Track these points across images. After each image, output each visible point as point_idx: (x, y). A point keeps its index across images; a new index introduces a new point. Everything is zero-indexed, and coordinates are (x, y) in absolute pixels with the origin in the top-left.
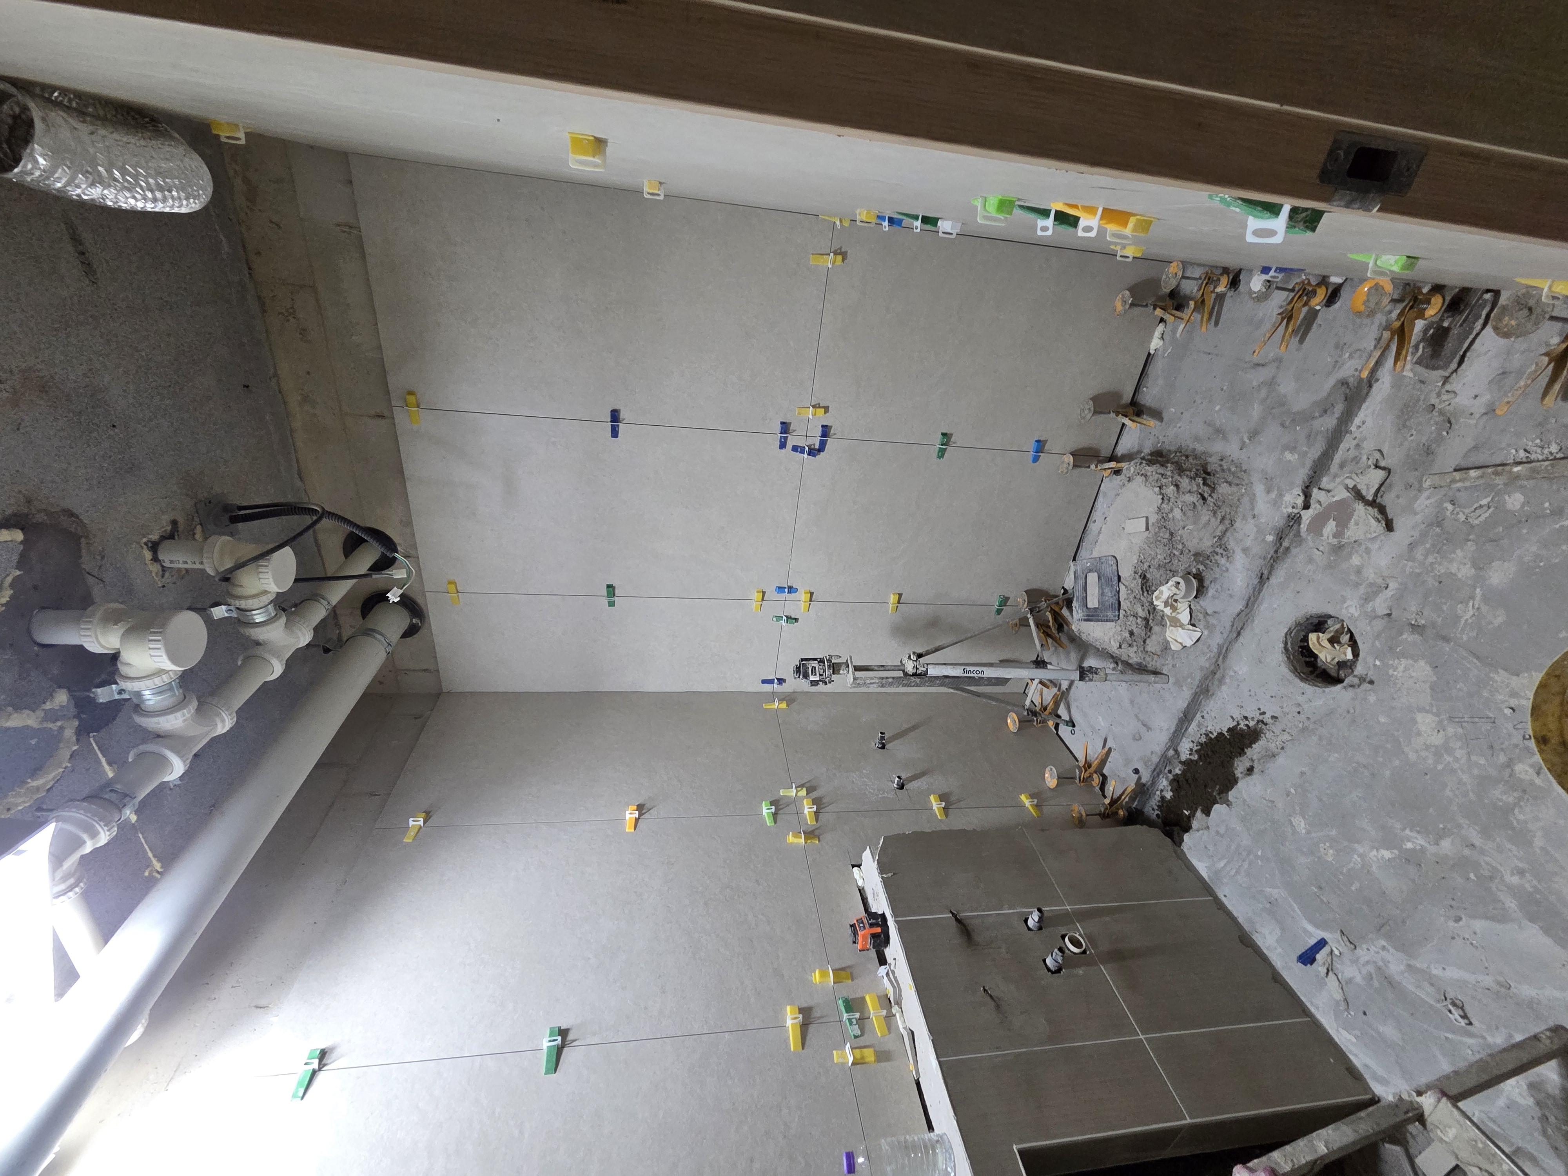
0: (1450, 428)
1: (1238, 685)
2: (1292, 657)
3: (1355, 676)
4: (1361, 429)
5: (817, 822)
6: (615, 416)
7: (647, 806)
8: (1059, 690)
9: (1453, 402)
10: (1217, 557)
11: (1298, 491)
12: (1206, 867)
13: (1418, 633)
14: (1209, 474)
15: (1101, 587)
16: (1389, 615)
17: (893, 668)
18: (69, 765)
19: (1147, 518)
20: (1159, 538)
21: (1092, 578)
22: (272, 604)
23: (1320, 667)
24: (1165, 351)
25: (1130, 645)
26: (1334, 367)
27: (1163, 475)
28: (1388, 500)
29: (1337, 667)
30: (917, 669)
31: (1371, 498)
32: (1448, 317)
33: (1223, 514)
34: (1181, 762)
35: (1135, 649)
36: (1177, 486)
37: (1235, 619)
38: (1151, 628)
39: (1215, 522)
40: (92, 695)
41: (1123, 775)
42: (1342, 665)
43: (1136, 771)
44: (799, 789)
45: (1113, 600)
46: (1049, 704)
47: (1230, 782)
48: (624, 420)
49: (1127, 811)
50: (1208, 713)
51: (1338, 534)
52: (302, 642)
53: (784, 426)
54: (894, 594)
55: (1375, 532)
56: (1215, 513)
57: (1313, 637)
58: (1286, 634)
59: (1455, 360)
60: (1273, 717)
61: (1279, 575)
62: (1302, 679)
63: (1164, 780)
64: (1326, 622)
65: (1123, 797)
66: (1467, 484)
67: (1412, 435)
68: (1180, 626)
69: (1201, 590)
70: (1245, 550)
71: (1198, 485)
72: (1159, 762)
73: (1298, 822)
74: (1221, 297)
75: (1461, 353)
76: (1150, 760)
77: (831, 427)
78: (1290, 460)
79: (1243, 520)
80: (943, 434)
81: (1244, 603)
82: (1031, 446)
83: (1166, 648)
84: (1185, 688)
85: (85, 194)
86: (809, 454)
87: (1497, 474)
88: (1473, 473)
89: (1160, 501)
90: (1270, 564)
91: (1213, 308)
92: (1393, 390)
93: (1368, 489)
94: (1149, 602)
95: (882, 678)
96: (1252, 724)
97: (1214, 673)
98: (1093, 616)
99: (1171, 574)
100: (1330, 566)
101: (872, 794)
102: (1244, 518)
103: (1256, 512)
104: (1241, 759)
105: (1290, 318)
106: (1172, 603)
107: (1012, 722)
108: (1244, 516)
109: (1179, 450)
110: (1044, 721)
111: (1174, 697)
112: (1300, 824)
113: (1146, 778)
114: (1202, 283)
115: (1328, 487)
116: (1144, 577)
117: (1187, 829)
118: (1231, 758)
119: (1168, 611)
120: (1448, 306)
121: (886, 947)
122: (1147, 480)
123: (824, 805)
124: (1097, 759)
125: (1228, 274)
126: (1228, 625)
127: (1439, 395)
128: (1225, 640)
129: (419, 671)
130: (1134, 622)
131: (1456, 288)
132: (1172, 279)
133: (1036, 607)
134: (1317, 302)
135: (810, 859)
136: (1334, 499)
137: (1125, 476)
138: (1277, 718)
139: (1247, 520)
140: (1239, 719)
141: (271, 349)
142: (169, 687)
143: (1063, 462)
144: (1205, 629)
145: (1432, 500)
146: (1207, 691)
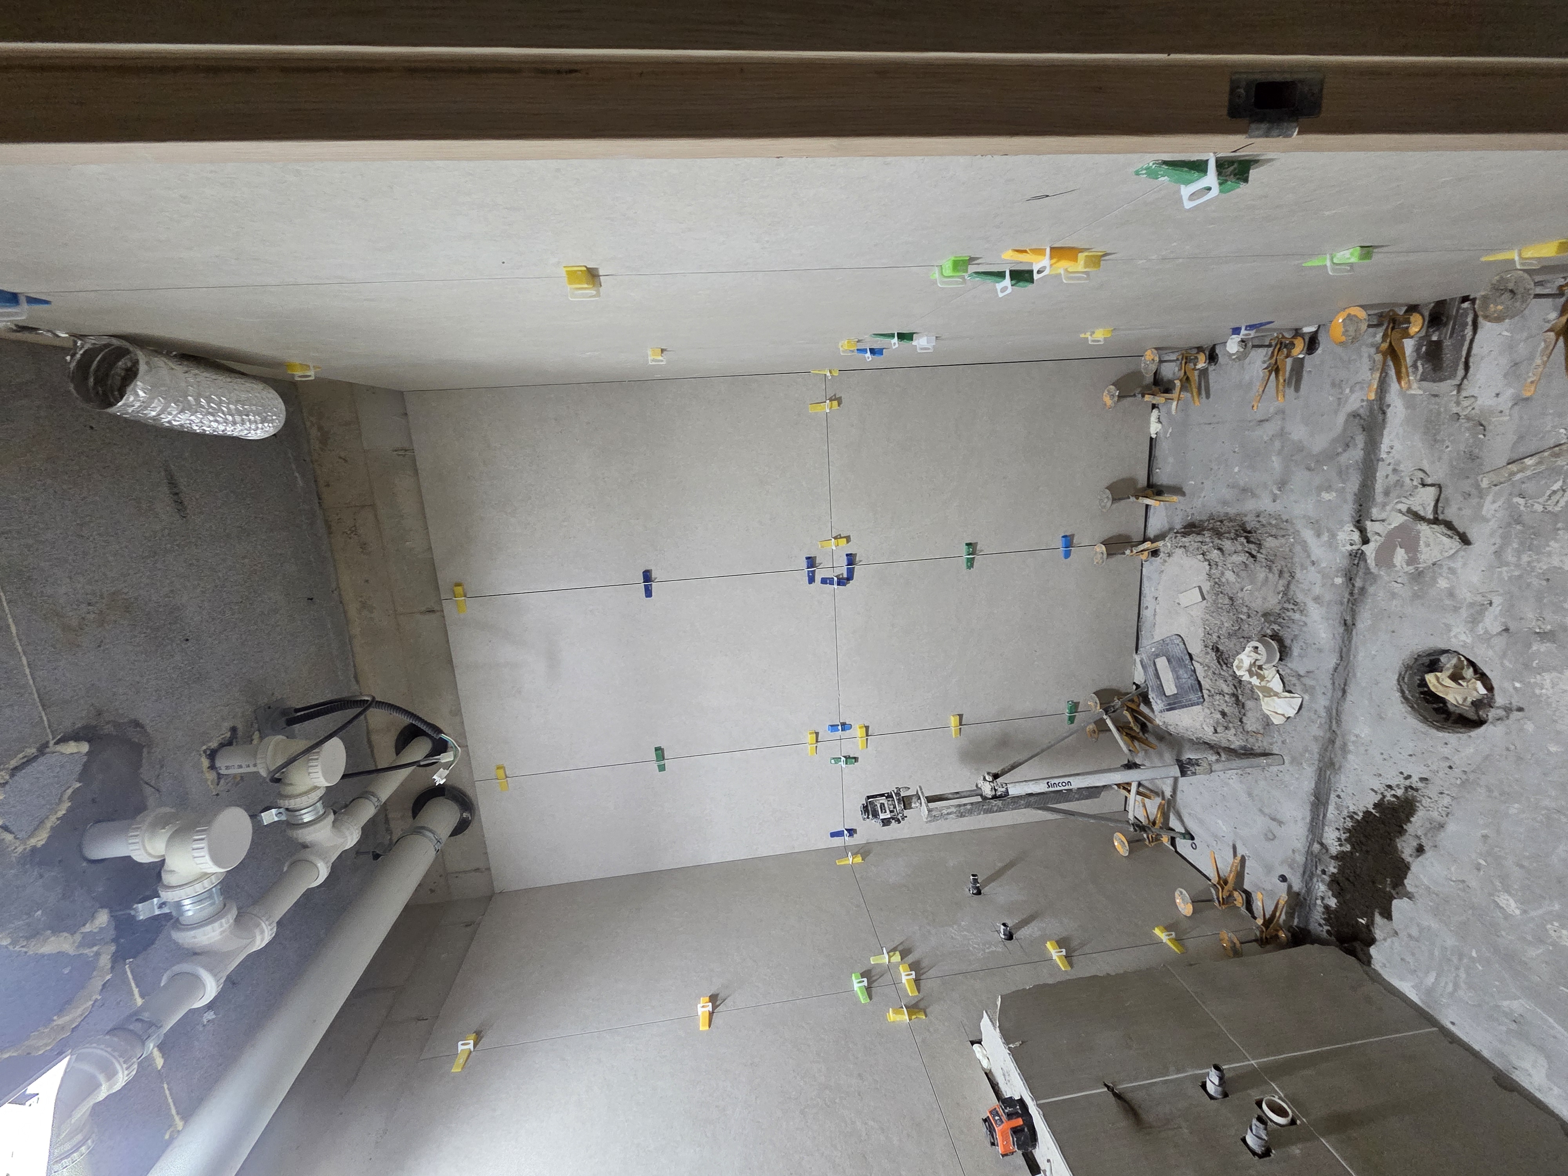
0: (1485, 430)
1: (1366, 750)
2: (1415, 706)
3: (1498, 708)
4: (1391, 455)
5: (919, 993)
6: (647, 576)
7: (721, 996)
8: (1163, 798)
9: (1475, 405)
10: (1288, 614)
11: (1349, 527)
12: (1412, 987)
13: (1549, 641)
14: (1250, 532)
15: (1174, 670)
16: (1507, 630)
17: (969, 793)
18: (99, 997)
19: (1200, 588)
20: (1220, 605)
21: (1162, 662)
22: (321, 802)
23: (1454, 713)
24: (1166, 432)
25: (1227, 728)
26: (1339, 405)
27: (1202, 542)
28: (1450, 513)
29: (1473, 709)
30: (996, 790)
31: (1431, 517)
32: (1434, 332)
33: (1279, 567)
34: (1332, 857)
35: (1233, 731)
36: (1220, 549)
37: (1333, 675)
38: (1243, 705)
39: (1273, 577)
40: (133, 913)
41: (1268, 887)
42: (1478, 704)
43: (1283, 878)
44: (891, 954)
45: (1192, 681)
46: (1156, 817)
47: (1401, 870)
48: (655, 579)
49: (1289, 931)
50: (1343, 791)
51: (1412, 561)
52: (348, 844)
53: (810, 560)
54: (953, 716)
55: (1451, 548)
56: (1270, 569)
57: (1430, 678)
58: (1398, 681)
59: (1459, 368)
60: (1423, 780)
61: (1364, 621)
62: (1438, 729)
63: (1320, 884)
64: (1439, 660)
65: (1278, 914)
66: (1529, 473)
67: (1447, 447)
68: (1275, 696)
69: (1284, 652)
70: (1317, 599)
71: (1242, 544)
72: (1306, 863)
73: (1505, 902)
74: (1204, 373)
75: (1463, 360)
76: (1294, 860)
77: (856, 554)
78: (1330, 500)
79: (1302, 570)
80: (967, 544)
81: (1337, 655)
82: (1059, 543)
83: (1268, 725)
84: (1305, 765)
85: (175, 420)
86: (839, 584)
87: (1557, 455)
88: (1529, 462)
89: (1208, 567)
90: (1349, 609)
91: (1200, 384)
92: (1409, 411)
93: (1424, 508)
94: (1231, 675)
95: (959, 806)
96: (1400, 792)
97: (1332, 742)
98: (1175, 703)
99: (1245, 642)
100: (1416, 596)
101: (977, 949)
102: (1303, 567)
103: (1314, 558)
104: (1404, 838)
105: (1277, 371)
106: (1256, 669)
107: (1120, 844)
108: (1302, 565)
109: (1211, 517)
110: (1157, 838)
111: (1297, 779)
112: (1511, 905)
113: (1297, 885)
114: (1181, 363)
115: (1380, 518)
116: (1216, 650)
117: (1372, 941)
118: (1391, 840)
119: (1255, 681)
120: (1429, 322)
121: (1034, 1146)
122: (1187, 551)
123: (925, 970)
124: (1231, 871)
125: (1203, 351)
126: (1329, 684)
127: (1458, 403)
128: (1331, 701)
129: (470, 871)
130: (1222, 701)
131: (1431, 303)
132: (1151, 365)
133: (1109, 707)
134: (1299, 350)
135: (919, 1039)
136: (1392, 526)
137: (1164, 553)
138: (1426, 779)
139: (1306, 569)
140: (1382, 790)
141: (335, 565)
142: (209, 894)
143: (1096, 553)
144: (1305, 693)
145: (1499, 503)
146: (1332, 764)
